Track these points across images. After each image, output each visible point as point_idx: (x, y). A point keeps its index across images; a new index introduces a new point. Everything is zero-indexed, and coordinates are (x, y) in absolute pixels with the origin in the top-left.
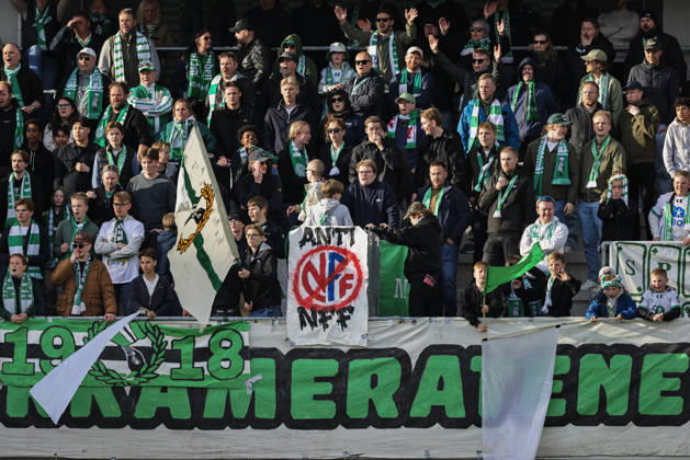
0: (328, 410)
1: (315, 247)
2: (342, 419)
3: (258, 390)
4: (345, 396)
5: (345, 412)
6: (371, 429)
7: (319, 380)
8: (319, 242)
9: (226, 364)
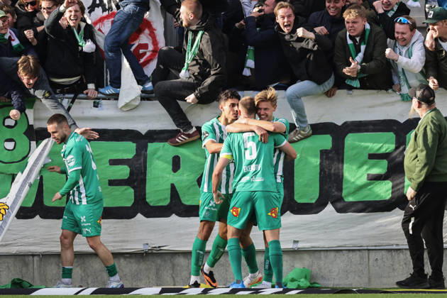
0: (125, 197)
1: (106, 13)
2: (142, 207)
3: (46, 175)
4: (144, 181)
5: (144, 198)
6: (174, 217)
7: (114, 162)
8: (110, 8)
9: (10, 145)
